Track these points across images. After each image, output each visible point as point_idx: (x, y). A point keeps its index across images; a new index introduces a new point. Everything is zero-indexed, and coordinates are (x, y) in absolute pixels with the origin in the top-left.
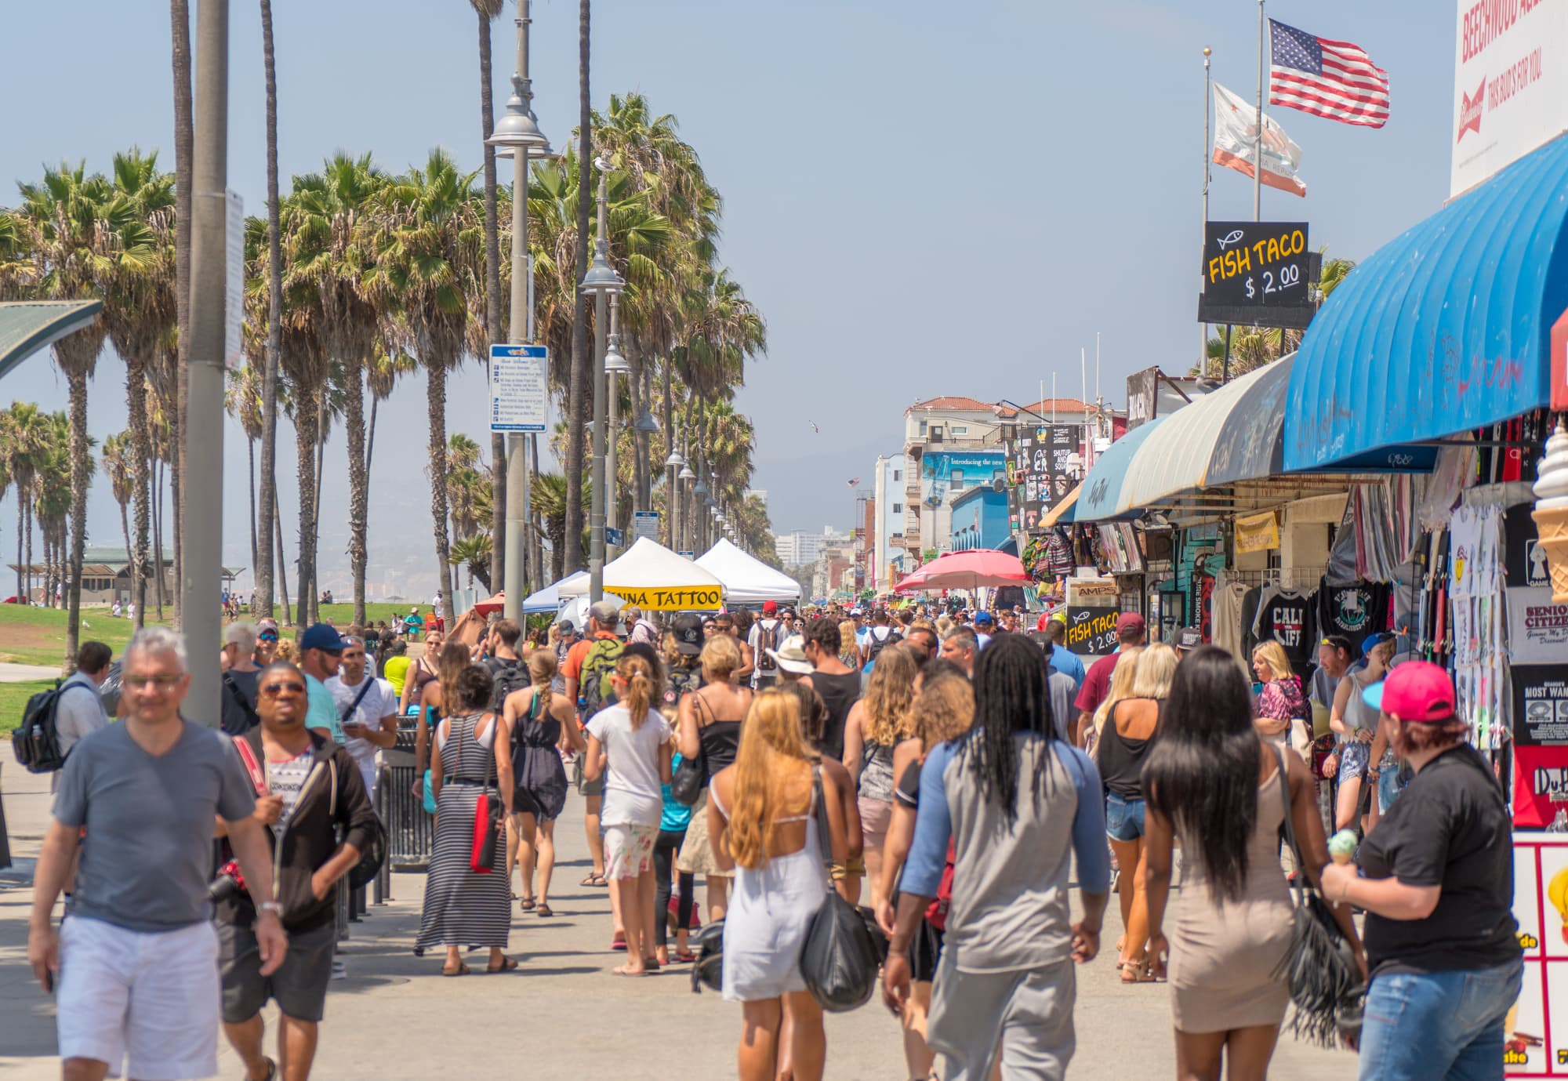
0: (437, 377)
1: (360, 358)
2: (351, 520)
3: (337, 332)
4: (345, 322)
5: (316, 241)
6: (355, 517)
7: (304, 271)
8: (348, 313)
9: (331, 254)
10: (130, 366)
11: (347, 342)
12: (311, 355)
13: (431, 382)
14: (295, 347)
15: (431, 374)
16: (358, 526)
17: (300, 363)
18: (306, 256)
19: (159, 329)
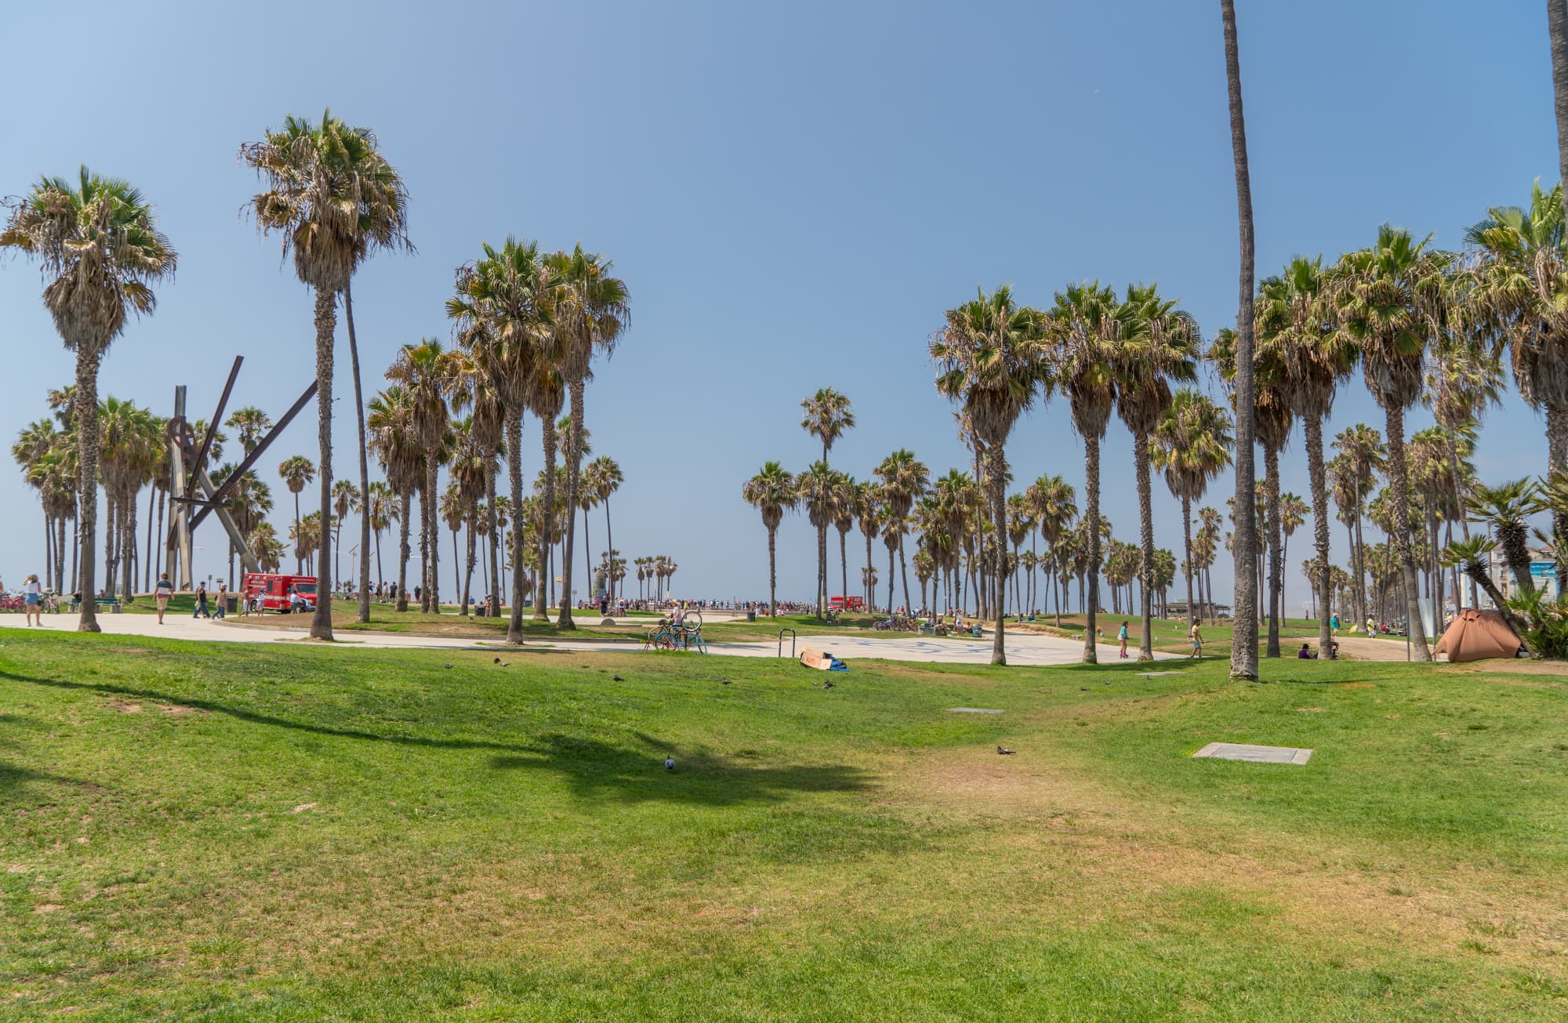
0: (1395, 415)
1: (1320, 413)
2: (1315, 542)
3: (1299, 393)
4: (1305, 385)
5: (1277, 321)
6: (1318, 540)
7: (1270, 344)
8: (1308, 377)
9: (1293, 329)
10: (1136, 438)
11: (1308, 402)
12: (1275, 423)
13: (1389, 420)
14: (1262, 419)
15: (1389, 414)
16: (1322, 546)
17: (1266, 430)
18: (1270, 334)
19: (1158, 409)
